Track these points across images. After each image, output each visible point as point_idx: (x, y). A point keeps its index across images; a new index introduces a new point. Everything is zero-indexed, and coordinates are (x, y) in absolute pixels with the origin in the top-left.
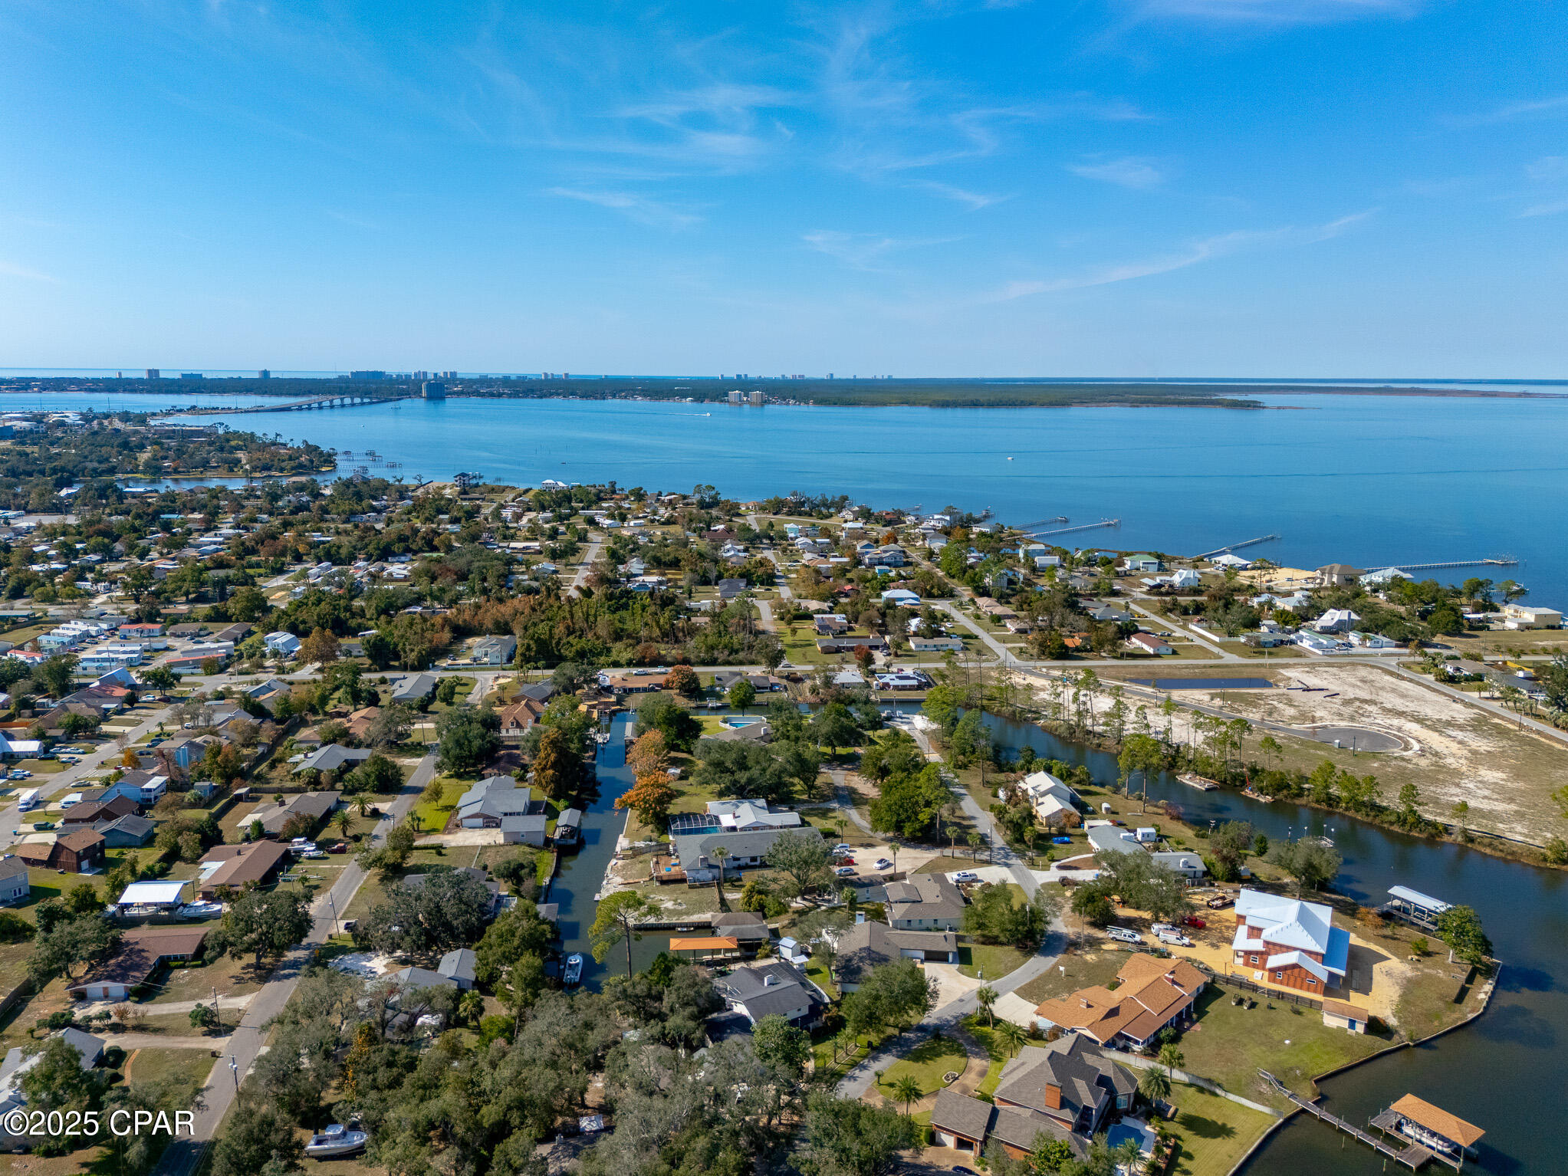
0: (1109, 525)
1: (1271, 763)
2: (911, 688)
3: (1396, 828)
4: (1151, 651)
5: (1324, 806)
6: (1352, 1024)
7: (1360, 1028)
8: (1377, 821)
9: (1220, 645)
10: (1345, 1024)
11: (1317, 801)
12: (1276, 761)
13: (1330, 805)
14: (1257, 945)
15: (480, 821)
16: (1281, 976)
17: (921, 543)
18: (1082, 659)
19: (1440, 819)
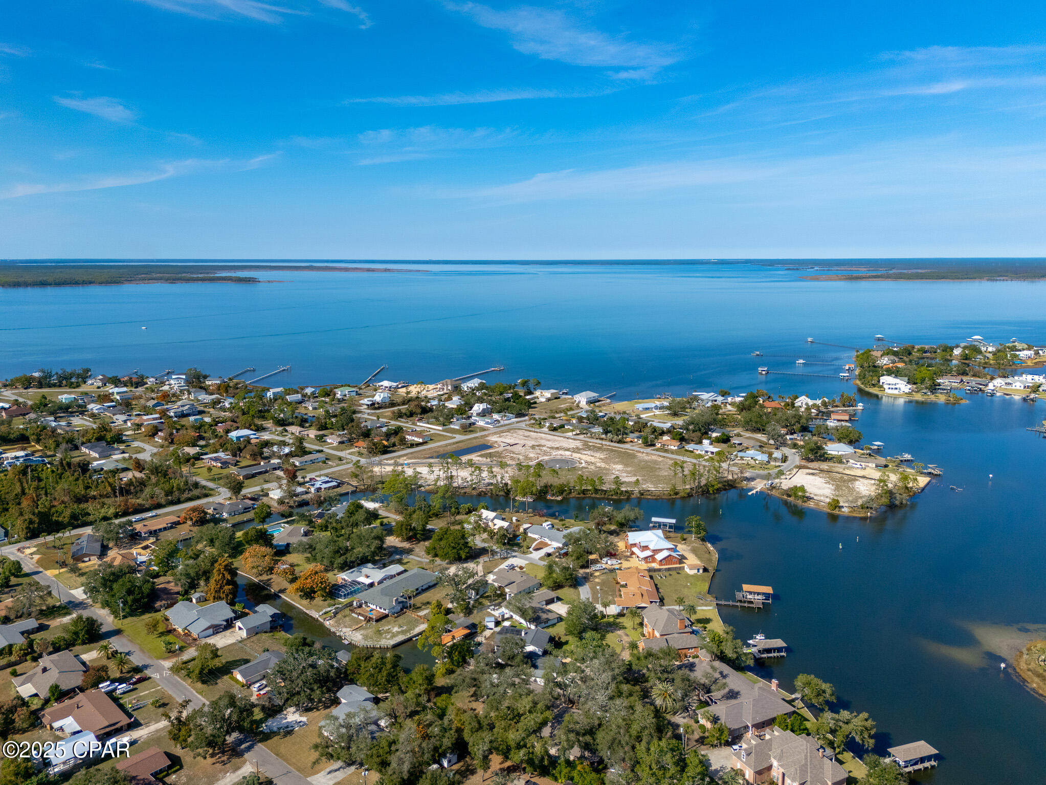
0: (284, 370)
1: (555, 481)
2: (334, 487)
3: (614, 497)
4: (421, 440)
5: (582, 495)
6: (698, 571)
7: (701, 571)
8: (606, 496)
9: (443, 431)
10: (696, 571)
11: (579, 494)
12: (556, 480)
13: (584, 494)
14: (648, 553)
15: (211, 631)
16: (664, 562)
17: (186, 396)
18: (394, 451)
19: (629, 489)
